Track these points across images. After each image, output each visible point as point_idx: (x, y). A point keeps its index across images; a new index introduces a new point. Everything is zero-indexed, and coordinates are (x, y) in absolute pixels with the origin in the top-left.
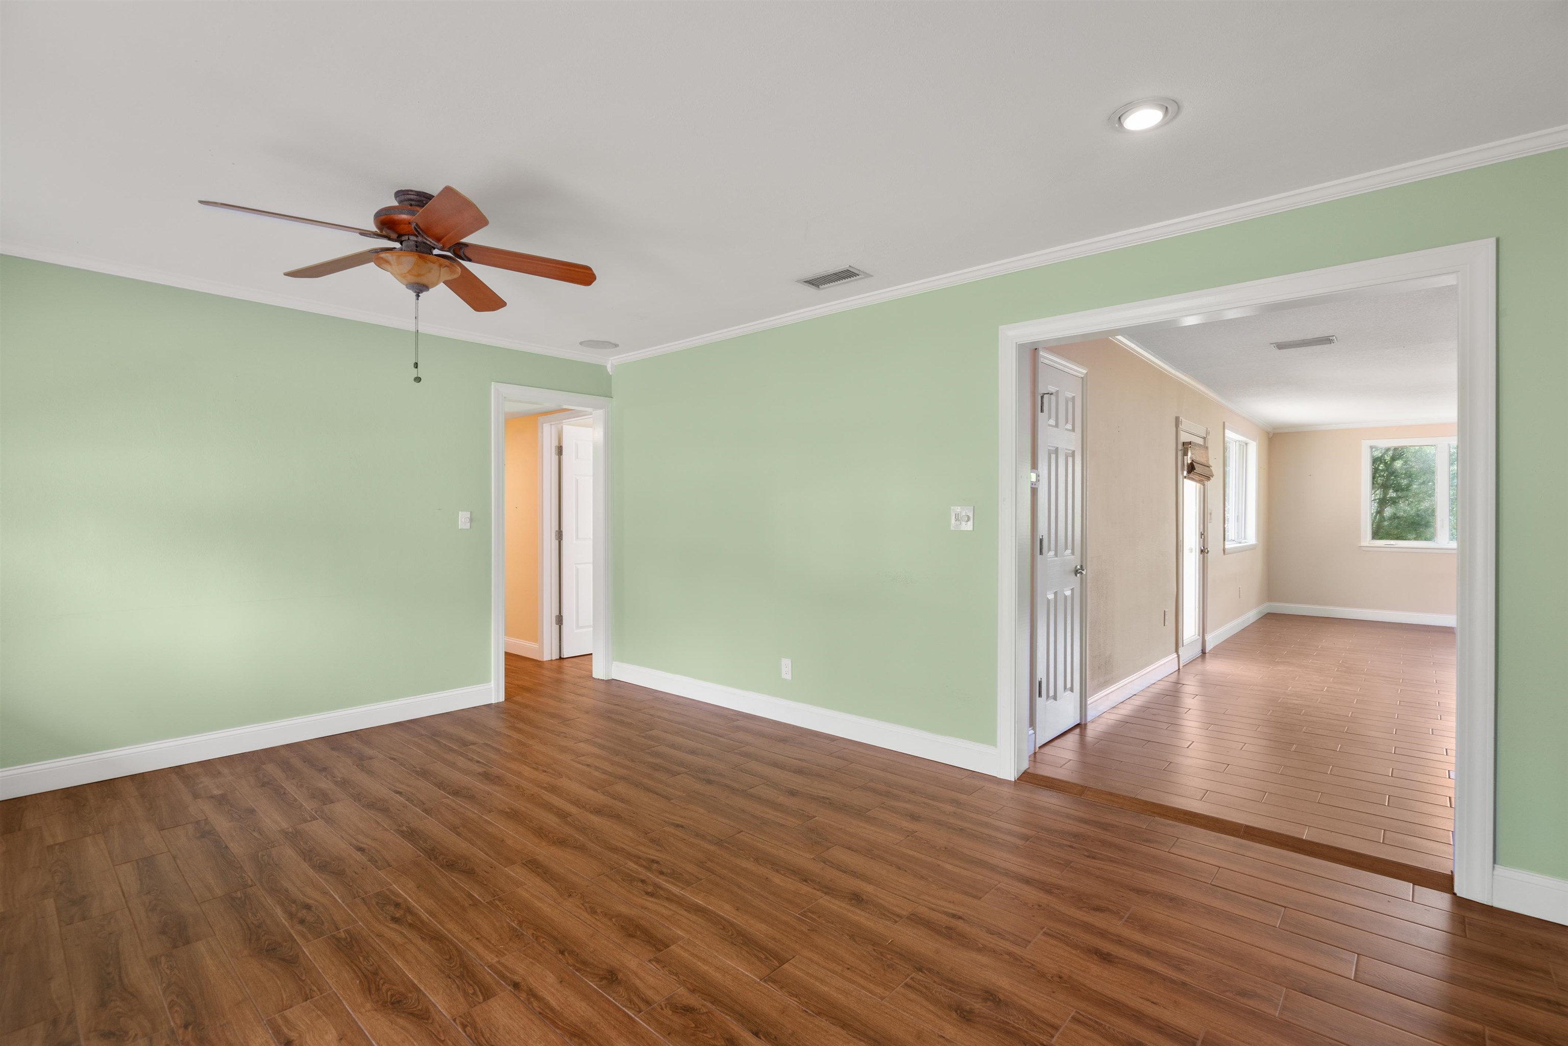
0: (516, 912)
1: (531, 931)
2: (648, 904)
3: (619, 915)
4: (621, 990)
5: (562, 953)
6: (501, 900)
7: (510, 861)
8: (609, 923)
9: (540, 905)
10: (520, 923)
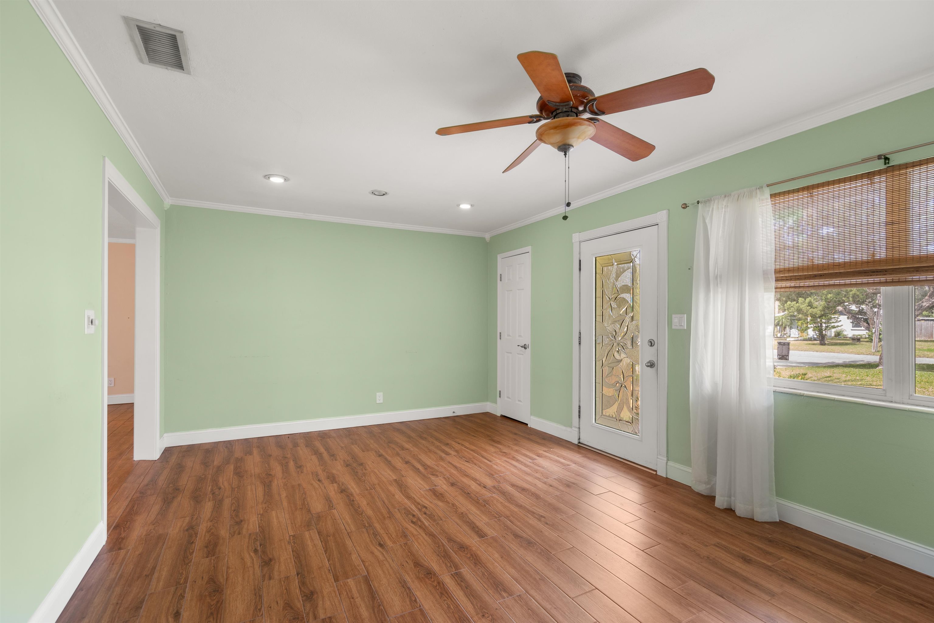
0: (487, 510)
1: (480, 502)
2: (428, 503)
3: (443, 501)
4: (451, 481)
5: (468, 493)
6: (496, 518)
7: (494, 539)
8: (448, 500)
9: (477, 511)
10: (485, 506)
